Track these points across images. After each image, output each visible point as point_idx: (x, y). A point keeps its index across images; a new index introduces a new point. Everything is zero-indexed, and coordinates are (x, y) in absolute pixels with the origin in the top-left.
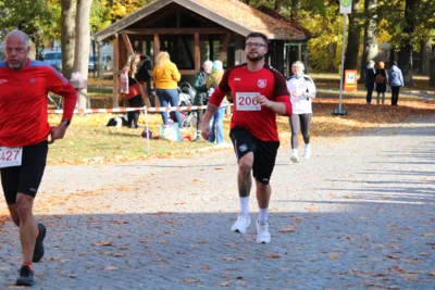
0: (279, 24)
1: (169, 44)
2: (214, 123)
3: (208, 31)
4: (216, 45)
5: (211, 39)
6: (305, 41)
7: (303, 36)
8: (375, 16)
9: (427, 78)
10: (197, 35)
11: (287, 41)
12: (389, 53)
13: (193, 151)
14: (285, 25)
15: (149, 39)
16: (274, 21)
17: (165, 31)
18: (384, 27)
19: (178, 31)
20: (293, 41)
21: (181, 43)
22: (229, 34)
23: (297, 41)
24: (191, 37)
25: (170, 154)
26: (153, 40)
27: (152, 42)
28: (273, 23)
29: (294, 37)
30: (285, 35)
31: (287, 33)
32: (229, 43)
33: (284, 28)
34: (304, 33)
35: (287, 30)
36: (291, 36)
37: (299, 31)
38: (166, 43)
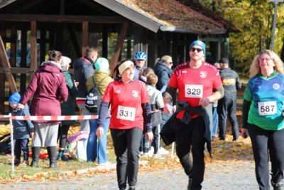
0: (191, 14)
3: (100, 20)
4: (112, 39)
5: (106, 30)
6: (225, 36)
7: (223, 31)
10: (85, 25)
11: (204, 36)
14: (200, 16)
16: (185, 10)
17: (45, 18)
19: (61, 19)
20: (210, 35)
21: (66, 34)
22: (126, 25)
23: (217, 36)
24: (79, 26)
26: (30, 29)
27: (29, 32)
28: (183, 13)
29: (210, 31)
30: (198, 28)
31: (200, 25)
32: (128, 36)
33: (198, 19)
34: (225, 27)
35: (201, 21)
36: (207, 29)
37: (216, 23)
38: (47, 33)
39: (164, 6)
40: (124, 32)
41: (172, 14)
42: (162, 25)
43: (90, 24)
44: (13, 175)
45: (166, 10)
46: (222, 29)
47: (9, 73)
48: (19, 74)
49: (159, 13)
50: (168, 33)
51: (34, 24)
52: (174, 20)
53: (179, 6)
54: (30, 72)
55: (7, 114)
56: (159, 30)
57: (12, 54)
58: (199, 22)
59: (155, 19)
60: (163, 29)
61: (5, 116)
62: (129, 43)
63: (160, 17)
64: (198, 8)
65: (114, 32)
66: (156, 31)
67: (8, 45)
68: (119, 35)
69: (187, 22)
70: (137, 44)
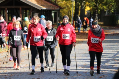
0: (50, 4)
1: (11, 11)
3: (25, 7)
4: (28, 12)
5: (26, 10)
6: (59, 10)
7: (58, 9)
8: (84, 2)
9: (103, 23)
10: (21, 8)
11: (53, 10)
12: (89, 14)
14: (52, 5)
15: (4, 10)
16: (48, 3)
17: (9, 7)
18: (87, 5)
19: (14, 7)
20: (55, 10)
21: (15, 11)
22: (32, 8)
23: (57, 10)
24: (19, 9)
26: (5, 10)
27: (5, 11)
28: (47, 4)
29: (55, 9)
32: (32, 11)
33: (52, 6)
34: (59, 7)
35: (53, 6)
36: (54, 8)
37: (57, 7)
38: (10, 11)
39: (42, 2)
40: (31, 10)
41: (45, 5)
44: (3, 50)
45: (43, 4)
49: (41, 4)
50: (44, 10)
51: (6, 9)
53: (46, 2)
56: (41, 9)
58: (52, 7)
59: (40, 6)
60: (42, 9)
62: (32, 13)
63: (41, 5)
64: (51, 3)
65: (28, 10)
66: (40, 9)
68: (30, 11)
69: (49, 7)
70: (35, 13)
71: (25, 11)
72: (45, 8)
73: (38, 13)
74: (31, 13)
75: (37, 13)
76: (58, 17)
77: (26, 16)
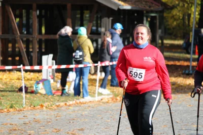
1: (46, 12)
2: (80, 81)
4: (87, 15)
6: (162, 12)
7: (160, 8)
10: (69, 6)
13: (62, 104)
15: (29, 8)
19: (52, 2)
21: (56, 12)
22: (97, 5)
24: (64, 7)
25: (42, 106)
26: (32, 9)
27: (31, 11)
29: (152, 8)
30: (145, 7)
31: (146, 5)
32: (97, 12)
34: (162, 5)
35: (146, 2)
36: (150, 7)
38: (43, 11)
42: (120, 5)
43: (72, 5)
44: (24, 106)
46: (160, 7)
47: (18, 38)
48: (25, 39)
50: (125, 10)
51: (34, 6)
52: (128, 1)
54: (32, 37)
55: (20, 65)
56: (119, 9)
57: (20, 25)
58: (144, 3)
60: (121, 8)
61: (18, 67)
62: (97, 17)
65: (87, 10)
66: (116, 9)
67: (18, 20)
68: (91, 12)
69: (137, 3)
70: (103, 18)
71: (79, 12)
72: (127, 7)
73: (111, 19)
74: (95, 19)
75: (109, 18)
76: (160, 28)
77: (82, 25)
